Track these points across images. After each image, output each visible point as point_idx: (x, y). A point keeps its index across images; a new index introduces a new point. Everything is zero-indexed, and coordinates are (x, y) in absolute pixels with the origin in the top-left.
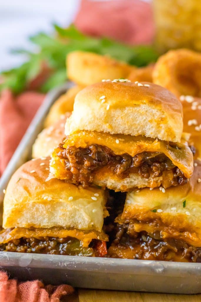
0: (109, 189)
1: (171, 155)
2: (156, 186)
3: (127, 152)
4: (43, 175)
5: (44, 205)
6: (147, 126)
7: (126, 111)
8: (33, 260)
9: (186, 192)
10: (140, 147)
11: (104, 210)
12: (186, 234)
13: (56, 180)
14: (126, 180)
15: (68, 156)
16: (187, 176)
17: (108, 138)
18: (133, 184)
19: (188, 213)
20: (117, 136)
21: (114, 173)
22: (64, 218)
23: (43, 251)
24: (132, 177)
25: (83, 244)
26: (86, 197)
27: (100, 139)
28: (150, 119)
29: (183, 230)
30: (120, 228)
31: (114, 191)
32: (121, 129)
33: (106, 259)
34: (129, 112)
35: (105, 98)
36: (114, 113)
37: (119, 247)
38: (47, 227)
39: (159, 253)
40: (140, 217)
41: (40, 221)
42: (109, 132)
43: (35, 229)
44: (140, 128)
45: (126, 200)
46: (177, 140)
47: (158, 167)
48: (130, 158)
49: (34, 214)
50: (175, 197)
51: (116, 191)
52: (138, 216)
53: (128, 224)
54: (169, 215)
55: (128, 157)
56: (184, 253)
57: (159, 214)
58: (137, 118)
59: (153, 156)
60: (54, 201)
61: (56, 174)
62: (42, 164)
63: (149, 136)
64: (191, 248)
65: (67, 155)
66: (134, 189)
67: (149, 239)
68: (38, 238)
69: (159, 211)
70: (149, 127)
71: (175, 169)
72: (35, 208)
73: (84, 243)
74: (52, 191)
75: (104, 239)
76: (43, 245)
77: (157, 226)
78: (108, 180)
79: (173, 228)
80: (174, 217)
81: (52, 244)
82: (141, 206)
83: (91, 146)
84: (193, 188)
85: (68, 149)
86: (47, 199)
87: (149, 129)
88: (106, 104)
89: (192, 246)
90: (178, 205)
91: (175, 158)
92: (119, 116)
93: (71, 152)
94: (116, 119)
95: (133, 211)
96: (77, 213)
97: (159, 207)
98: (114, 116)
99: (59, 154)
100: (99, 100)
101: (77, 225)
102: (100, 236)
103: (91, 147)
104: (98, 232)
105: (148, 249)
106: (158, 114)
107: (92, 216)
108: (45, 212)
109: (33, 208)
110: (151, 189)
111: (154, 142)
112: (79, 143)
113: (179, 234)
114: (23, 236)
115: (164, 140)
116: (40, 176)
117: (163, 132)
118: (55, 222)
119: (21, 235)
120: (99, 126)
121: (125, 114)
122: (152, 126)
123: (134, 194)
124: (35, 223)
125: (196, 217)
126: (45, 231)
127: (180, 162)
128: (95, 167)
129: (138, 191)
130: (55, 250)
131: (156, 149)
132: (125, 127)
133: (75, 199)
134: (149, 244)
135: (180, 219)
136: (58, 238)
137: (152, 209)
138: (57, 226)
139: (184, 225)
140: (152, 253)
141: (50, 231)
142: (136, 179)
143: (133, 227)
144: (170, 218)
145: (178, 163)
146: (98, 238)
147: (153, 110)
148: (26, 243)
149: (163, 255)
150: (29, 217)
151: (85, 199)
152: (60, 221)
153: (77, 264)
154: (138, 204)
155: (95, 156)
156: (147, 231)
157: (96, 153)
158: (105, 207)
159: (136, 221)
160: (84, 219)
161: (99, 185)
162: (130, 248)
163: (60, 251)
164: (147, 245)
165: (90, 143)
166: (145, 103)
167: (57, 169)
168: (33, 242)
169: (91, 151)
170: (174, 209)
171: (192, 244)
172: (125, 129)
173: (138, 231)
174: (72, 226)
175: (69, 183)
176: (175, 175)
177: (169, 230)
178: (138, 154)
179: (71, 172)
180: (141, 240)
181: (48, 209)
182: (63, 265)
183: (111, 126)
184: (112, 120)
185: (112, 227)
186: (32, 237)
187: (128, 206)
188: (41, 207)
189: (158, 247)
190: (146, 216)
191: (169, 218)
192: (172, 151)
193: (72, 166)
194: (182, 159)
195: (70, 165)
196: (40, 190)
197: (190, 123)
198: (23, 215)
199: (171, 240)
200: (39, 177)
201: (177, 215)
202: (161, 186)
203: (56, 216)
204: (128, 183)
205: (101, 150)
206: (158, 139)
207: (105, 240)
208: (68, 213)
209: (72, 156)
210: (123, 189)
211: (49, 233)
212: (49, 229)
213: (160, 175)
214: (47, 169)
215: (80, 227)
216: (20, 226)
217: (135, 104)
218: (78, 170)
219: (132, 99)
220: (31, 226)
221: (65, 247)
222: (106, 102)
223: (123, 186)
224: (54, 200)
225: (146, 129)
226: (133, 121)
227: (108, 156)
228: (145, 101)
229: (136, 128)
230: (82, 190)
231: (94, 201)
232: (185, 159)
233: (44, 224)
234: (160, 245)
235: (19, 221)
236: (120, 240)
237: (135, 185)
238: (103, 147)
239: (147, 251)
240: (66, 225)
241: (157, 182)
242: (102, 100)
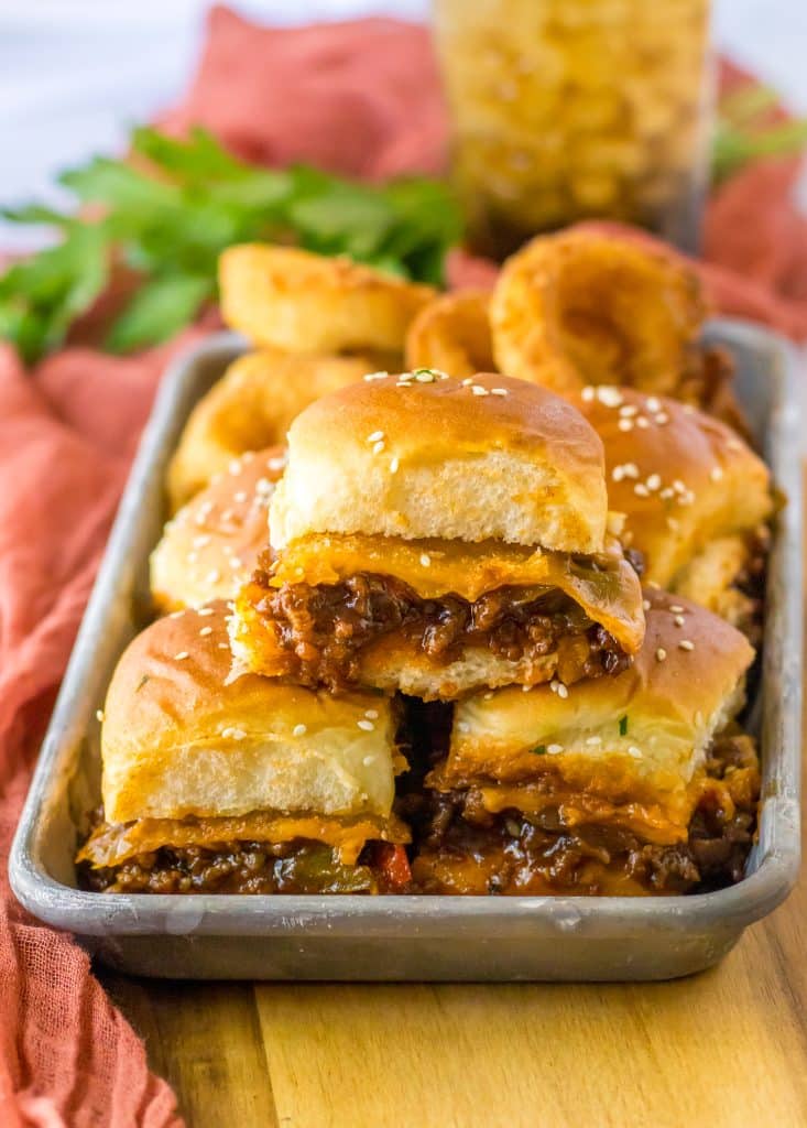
0: (407, 696)
1: (580, 591)
2: (539, 680)
3: (455, 590)
4: (216, 667)
5: (224, 751)
6: (507, 512)
7: (445, 474)
8: (206, 915)
9: (625, 694)
10: (491, 573)
11: (394, 755)
12: (631, 810)
13: (252, 680)
14: (454, 667)
15: (289, 612)
16: (629, 649)
17: (399, 552)
18: (473, 679)
19: (634, 751)
20: (423, 544)
21: (420, 650)
22: (283, 785)
23: (226, 884)
24: (470, 659)
25: (340, 856)
26: (343, 723)
27: (374, 555)
28: (514, 492)
29: (622, 800)
30: (441, 805)
31: (421, 699)
32: (433, 526)
33: (415, 902)
34: (456, 474)
35: (384, 439)
36: (412, 480)
37: (442, 857)
38: (232, 815)
39: (559, 870)
40: (500, 769)
41: (214, 798)
42: (400, 535)
43: (199, 822)
44: (488, 519)
45: (454, 723)
46: (595, 547)
47: (545, 629)
48: (457, 602)
49: (196, 780)
50: (597, 709)
51: (426, 700)
52: (493, 766)
53: (465, 789)
54: (581, 761)
55: (460, 603)
56: (630, 865)
57: (553, 760)
58: (476, 491)
59: (530, 597)
60: (251, 740)
61: (252, 662)
62: (206, 631)
63: (515, 539)
64: (648, 848)
65: (284, 608)
66: (478, 691)
67: (526, 831)
68: (209, 846)
69: (553, 749)
70: (515, 513)
71: (593, 631)
72: (197, 762)
73: (344, 854)
74: (246, 713)
75: (399, 837)
76: (224, 867)
77: (549, 792)
78: (404, 669)
79: (594, 794)
80: (596, 764)
81: (252, 860)
82: (500, 740)
83: (351, 578)
84: (644, 678)
85: (288, 592)
86: (231, 737)
87: (516, 520)
88: (387, 455)
89: (651, 843)
90: (606, 730)
91: (592, 596)
92: (425, 489)
93: (297, 600)
94: (417, 496)
95: (478, 754)
96: (320, 771)
97: (553, 738)
98: (412, 490)
99: (261, 606)
100: (365, 446)
101: (321, 804)
102: (386, 830)
103: (353, 582)
104: (379, 818)
105: (526, 857)
106: (539, 475)
107: (359, 773)
108: (226, 773)
109: (192, 763)
110: (525, 689)
111: (531, 558)
112: (317, 572)
113: (613, 811)
114: (166, 843)
115: (557, 549)
116: (206, 668)
117: (554, 526)
118: (256, 799)
119: (160, 840)
120: (368, 518)
121: (442, 483)
122: (523, 510)
123: (480, 706)
124: (199, 805)
125: (657, 761)
126: (230, 826)
127: (609, 610)
128: (366, 639)
129: (488, 697)
130: (262, 879)
131: (539, 577)
132: (446, 519)
133: (312, 730)
134: (529, 843)
135: (614, 769)
136: (266, 843)
137: (532, 746)
138: (262, 809)
139: (625, 785)
140: (539, 870)
141: (244, 824)
142: (484, 664)
143: (481, 796)
144: (586, 767)
145: (602, 614)
146: (384, 836)
147: (525, 467)
148: (175, 861)
149: (570, 875)
150: (182, 788)
151: (342, 729)
152: (270, 795)
153: (332, 919)
154: (492, 733)
155: (365, 606)
156: (521, 808)
157: (366, 598)
158: (398, 747)
159: (488, 780)
160: (339, 786)
161: (378, 685)
162: (473, 858)
163: (277, 880)
164: (521, 848)
165: (349, 570)
166: (500, 449)
167: (254, 648)
168: (197, 859)
169: (353, 594)
170: (594, 741)
171: (651, 836)
172: (446, 524)
173: (496, 811)
174: (306, 806)
175: (292, 685)
176: (594, 647)
177: (584, 802)
178: (483, 596)
179: (297, 655)
180: (503, 832)
181: (237, 763)
182: (294, 924)
183: (405, 520)
184: (407, 500)
185: (416, 799)
186: (192, 846)
187: (464, 741)
188: (214, 760)
189: (555, 852)
190: (517, 765)
191: (582, 767)
192: (581, 577)
193: (301, 641)
194: (612, 600)
195: (293, 634)
196: (210, 712)
197: (618, 474)
198: (162, 784)
199: (592, 829)
200: (203, 672)
201: (604, 758)
202: (556, 677)
203: (260, 781)
204: (459, 675)
205: (380, 588)
206: (542, 548)
207: (402, 842)
208: (294, 772)
209: (302, 612)
210: (446, 694)
211: (241, 830)
212: (240, 820)
213: (552, 648)
214: (222, 646)
215: (328, 808)
216: (156, 815)
217: (471, 453)
218: (315, 651)
219: (461, 437)
220: (188, 812)
221: (290, 869)
222: (386, 449)
223: (447, 685)
224: (253, 736)
225: (506, 522)
226: (468, 501)
227: (402, 604)
228: (498, 443)
229: (477, 519)
230: (330, 704)
231: (364, 732)
232: (618, 601)
233: (225, 807)
234: (561, 846)
235: (154, 799)
236: (445, 839)
237: (479, 680)
238: (388, 580)
239: (525, 864)
240: (289, 806)
241: (542, 667)
242: (373, 443)
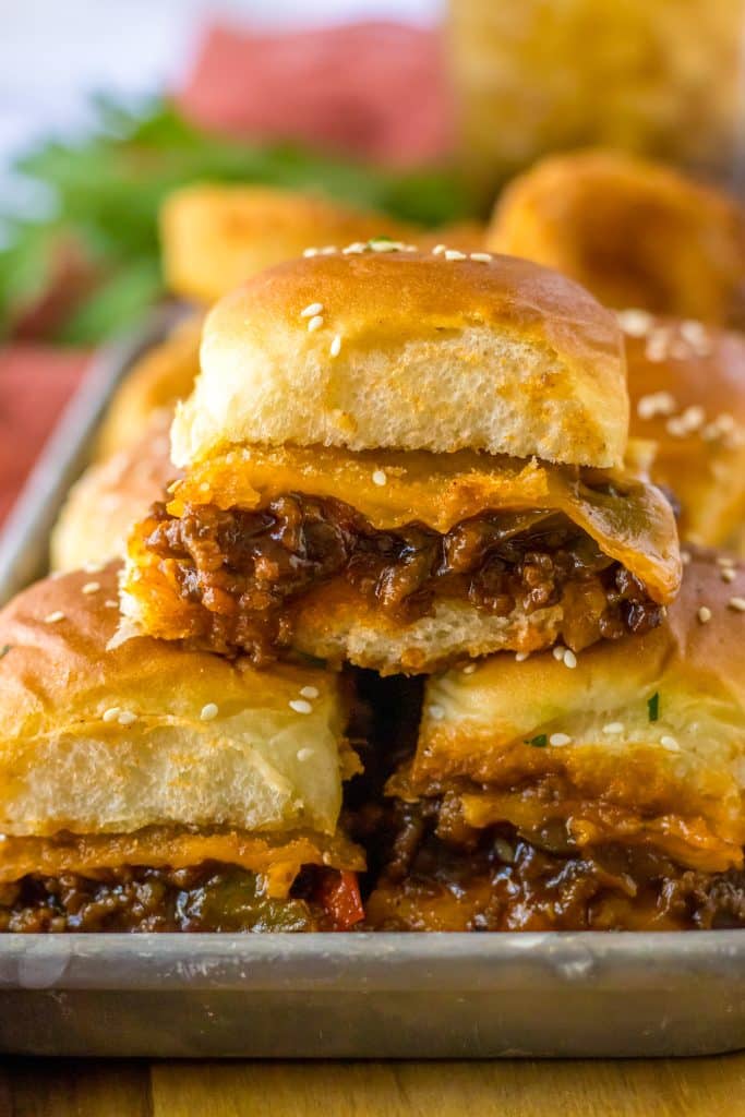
0: (357, 668)
1: (593, 521)
2: (538, 643)
3: (421, 518)
4: (97, 628)
5: (108, 741)
6: (490, 411)
7: (406, 358)
8: (73, 960)
9: (655, 663)
10: (469, 492)
11: (341, 751)
12: (665, 824)
13: (147, 645)
14: (422, 627)
15: (189, 542)
16: (660, 596)
17: (344, 466)
18: (448, 643)
19: (669, 742)
20: (377, 456)
21: (374, 602)
22: (188, 788)
23: (113, 921)
24: (444, 615)
25: (266, 885)
26: (269, 703)
27: (309, 470)
28: (501, 382)
29: (652, 812)
30: (408, 818)
31: (377, 672)
32: (390, 429)
33: (361, 940)
34: (420, 358)
35: (322, 313)
36: (361, 367)
37: (408, 889)
38: (121, 831)
39: (566, 905)
40: (485, 768)
41: (96, 809)
42: (345, 445)
43: (77, 841)
44: (465, 420)
45: (425, 709)
46: (612, 460)
47: (544, 571)
48: (431, 541)
49: (70, 781)
50: (615, 684)
51: (383, 674)
52: (476, 764)
53: (438, 797)
54: (596, 756)
55: (425, 535)
56: (664, 899)
57: (557, 755)
58: (449, 381)
59: (523, 525)
60: (144, 725)
61: (145, 619)
62: (90, 587)
63: (502, 448)
64: (688, 876)
65: (183, 538)
66: (455, 663)
67: (522, 853)
68: (89, 874)
69: (558, 740)
70: (502, 413)
71: (610, 573)
72: (70, 757)
73: (272, 883)
74: (135, 688)
75: (348, 862)
76: (110, 902)
77: (553, 799)
78: (353, 631)
79: (614, 802)
80: (617, 760)
81: (146, 893)
82: (484, 727)
83: (277, 500)
84: (682, 644)
85: (190, 517)
86: (115, 719)
87: (502, 422)
88: (327, 332)
89: (694, 870)
90: (630, 714)
91: (609, 528)
92: (379, 378)
93: (202, 527)
94: (368, 389)
95: (456, 747)
96: (238, 769)
97: (557, 725)
98: (360, 381)
99: (154, 539)
100: (295, 322)
101: (240, 814)
102: (331, 853)
103: (279, 506)
104: (321, 835)
105: (522, 891)
106: (533, 360)
107: (293, 774)
108: (110, 772)
109: (64, 758)
110: (519, 658)
111: (525, 470)
112: (231, 489)
113: (641, 825)
114: (30, 870)
115: (560, 460)
116: (86, 631)
117: (555, 429)
118: (151, 808)
119: (24, 866)
120: (302, 420)
121: (402, 370)
122: (512, 408)
123: (457, 681)
124: (75, 818)
125: (702, 757)
126: (117, 845)
127: (630, 544)
128: (298, 584)
129: (469, 670)
130: (159, 918)
131: (535, 497)
132: (407, 421)
133: (225, 713)
134: (527, 871)
135: (640, 767)
136: (167, 869)
137: (530, 734)
138: (161, 823)
139: (657, 790)
140: (540, 906)
141: (136, 842)
142: (461, 621)
143: (460, 806)
144: (602, 765)
145: (622, 550)
146: (326, 859)
147: (514, 348)
148: (46, 895)
149: (582, 912)
150: (51, 793)
151: (265, 710)
152: (173, 803)
153: (246, 964)
154: (474, 717)
155: (296, 538)
156: (514, 822)
157: (298, 525)
158: (347, 740)
159: (468, 784)
160: (265, 790)
161: (319, 654)
162: (450, 892)
163: (180, 920)
164: (515, 878)
165: (275, 489)
166: (479, 323)
167: (148, 601)
168: (72, 892)
169: (279, 521)
170: (614, 728)
171: (693, 860)
172: (408, 427)
173: (481, 825)
174: (220, 819)
175: (199, 651)
176: (611, 597)
177: (600, 811)
178: (458, 525)
179: (204, 607)
180: (491, 857)
181: (125, 757)
182: (193, 972)
183: (351, 421)
184: (355, 395)
185: (375, 814)
186: (67, 873)
187: (436, 730)
188: (94, 754)
189: (562, 881)
190: (508, 762)
191: (597, 764)
192: (593, 503)
193: (209, 585)
194: (636, 533)
195: (198, 579)
196: (88, 687)
197: (648, 407)
198: (26, 787)
199: (610, 849)
200: (81, 638)
201: (627, 751)
202: (561, 642)
203: (157, 784)
204: (428, 638)
205: (317, 515)
206: (539, 459)
207: (351, 868)
208: (203, 770)
209: (207, 542)
210: (410, 664)
211: (132, 851)
212: (130, 837)
213: (554, 597)
214: (109, 604)
215: (251, 821)
216: (18, 831)
217: (441, 329)
218: (229, 600)
219: (428, 310)
220: (60, 828)
221: (199, 903)
222: (325, 326)
223: (411, 651)
224: (143, 719)
225: (490, 424)
226: (436, 396)
227: (348, 536)
228: (477, 315)
229: (451, 421)
230: (251, 676)
231: (299, 715)
232: (645, 534)
233: (111, 819)
234: (569, 873)
235: (13, 810)
236: (411, 864)
237: (457, 646)
238: (327, 505)
239: (520, 898)
240: (199, 818)
241: (541, 627)
242: (309, 318)
